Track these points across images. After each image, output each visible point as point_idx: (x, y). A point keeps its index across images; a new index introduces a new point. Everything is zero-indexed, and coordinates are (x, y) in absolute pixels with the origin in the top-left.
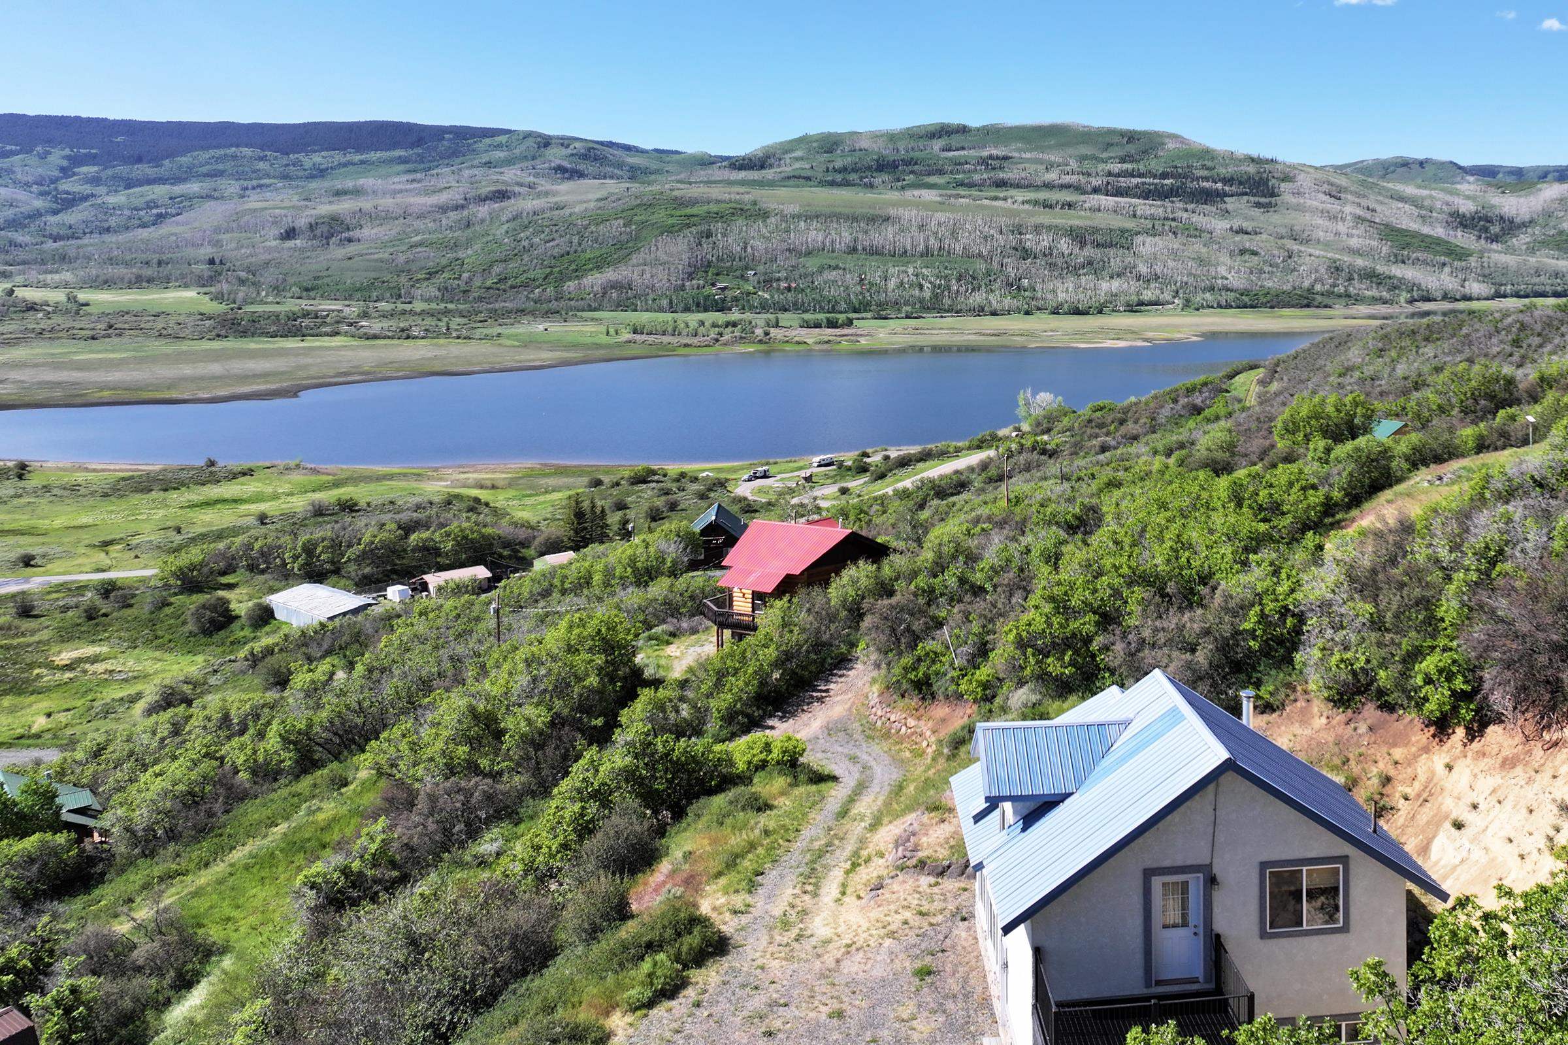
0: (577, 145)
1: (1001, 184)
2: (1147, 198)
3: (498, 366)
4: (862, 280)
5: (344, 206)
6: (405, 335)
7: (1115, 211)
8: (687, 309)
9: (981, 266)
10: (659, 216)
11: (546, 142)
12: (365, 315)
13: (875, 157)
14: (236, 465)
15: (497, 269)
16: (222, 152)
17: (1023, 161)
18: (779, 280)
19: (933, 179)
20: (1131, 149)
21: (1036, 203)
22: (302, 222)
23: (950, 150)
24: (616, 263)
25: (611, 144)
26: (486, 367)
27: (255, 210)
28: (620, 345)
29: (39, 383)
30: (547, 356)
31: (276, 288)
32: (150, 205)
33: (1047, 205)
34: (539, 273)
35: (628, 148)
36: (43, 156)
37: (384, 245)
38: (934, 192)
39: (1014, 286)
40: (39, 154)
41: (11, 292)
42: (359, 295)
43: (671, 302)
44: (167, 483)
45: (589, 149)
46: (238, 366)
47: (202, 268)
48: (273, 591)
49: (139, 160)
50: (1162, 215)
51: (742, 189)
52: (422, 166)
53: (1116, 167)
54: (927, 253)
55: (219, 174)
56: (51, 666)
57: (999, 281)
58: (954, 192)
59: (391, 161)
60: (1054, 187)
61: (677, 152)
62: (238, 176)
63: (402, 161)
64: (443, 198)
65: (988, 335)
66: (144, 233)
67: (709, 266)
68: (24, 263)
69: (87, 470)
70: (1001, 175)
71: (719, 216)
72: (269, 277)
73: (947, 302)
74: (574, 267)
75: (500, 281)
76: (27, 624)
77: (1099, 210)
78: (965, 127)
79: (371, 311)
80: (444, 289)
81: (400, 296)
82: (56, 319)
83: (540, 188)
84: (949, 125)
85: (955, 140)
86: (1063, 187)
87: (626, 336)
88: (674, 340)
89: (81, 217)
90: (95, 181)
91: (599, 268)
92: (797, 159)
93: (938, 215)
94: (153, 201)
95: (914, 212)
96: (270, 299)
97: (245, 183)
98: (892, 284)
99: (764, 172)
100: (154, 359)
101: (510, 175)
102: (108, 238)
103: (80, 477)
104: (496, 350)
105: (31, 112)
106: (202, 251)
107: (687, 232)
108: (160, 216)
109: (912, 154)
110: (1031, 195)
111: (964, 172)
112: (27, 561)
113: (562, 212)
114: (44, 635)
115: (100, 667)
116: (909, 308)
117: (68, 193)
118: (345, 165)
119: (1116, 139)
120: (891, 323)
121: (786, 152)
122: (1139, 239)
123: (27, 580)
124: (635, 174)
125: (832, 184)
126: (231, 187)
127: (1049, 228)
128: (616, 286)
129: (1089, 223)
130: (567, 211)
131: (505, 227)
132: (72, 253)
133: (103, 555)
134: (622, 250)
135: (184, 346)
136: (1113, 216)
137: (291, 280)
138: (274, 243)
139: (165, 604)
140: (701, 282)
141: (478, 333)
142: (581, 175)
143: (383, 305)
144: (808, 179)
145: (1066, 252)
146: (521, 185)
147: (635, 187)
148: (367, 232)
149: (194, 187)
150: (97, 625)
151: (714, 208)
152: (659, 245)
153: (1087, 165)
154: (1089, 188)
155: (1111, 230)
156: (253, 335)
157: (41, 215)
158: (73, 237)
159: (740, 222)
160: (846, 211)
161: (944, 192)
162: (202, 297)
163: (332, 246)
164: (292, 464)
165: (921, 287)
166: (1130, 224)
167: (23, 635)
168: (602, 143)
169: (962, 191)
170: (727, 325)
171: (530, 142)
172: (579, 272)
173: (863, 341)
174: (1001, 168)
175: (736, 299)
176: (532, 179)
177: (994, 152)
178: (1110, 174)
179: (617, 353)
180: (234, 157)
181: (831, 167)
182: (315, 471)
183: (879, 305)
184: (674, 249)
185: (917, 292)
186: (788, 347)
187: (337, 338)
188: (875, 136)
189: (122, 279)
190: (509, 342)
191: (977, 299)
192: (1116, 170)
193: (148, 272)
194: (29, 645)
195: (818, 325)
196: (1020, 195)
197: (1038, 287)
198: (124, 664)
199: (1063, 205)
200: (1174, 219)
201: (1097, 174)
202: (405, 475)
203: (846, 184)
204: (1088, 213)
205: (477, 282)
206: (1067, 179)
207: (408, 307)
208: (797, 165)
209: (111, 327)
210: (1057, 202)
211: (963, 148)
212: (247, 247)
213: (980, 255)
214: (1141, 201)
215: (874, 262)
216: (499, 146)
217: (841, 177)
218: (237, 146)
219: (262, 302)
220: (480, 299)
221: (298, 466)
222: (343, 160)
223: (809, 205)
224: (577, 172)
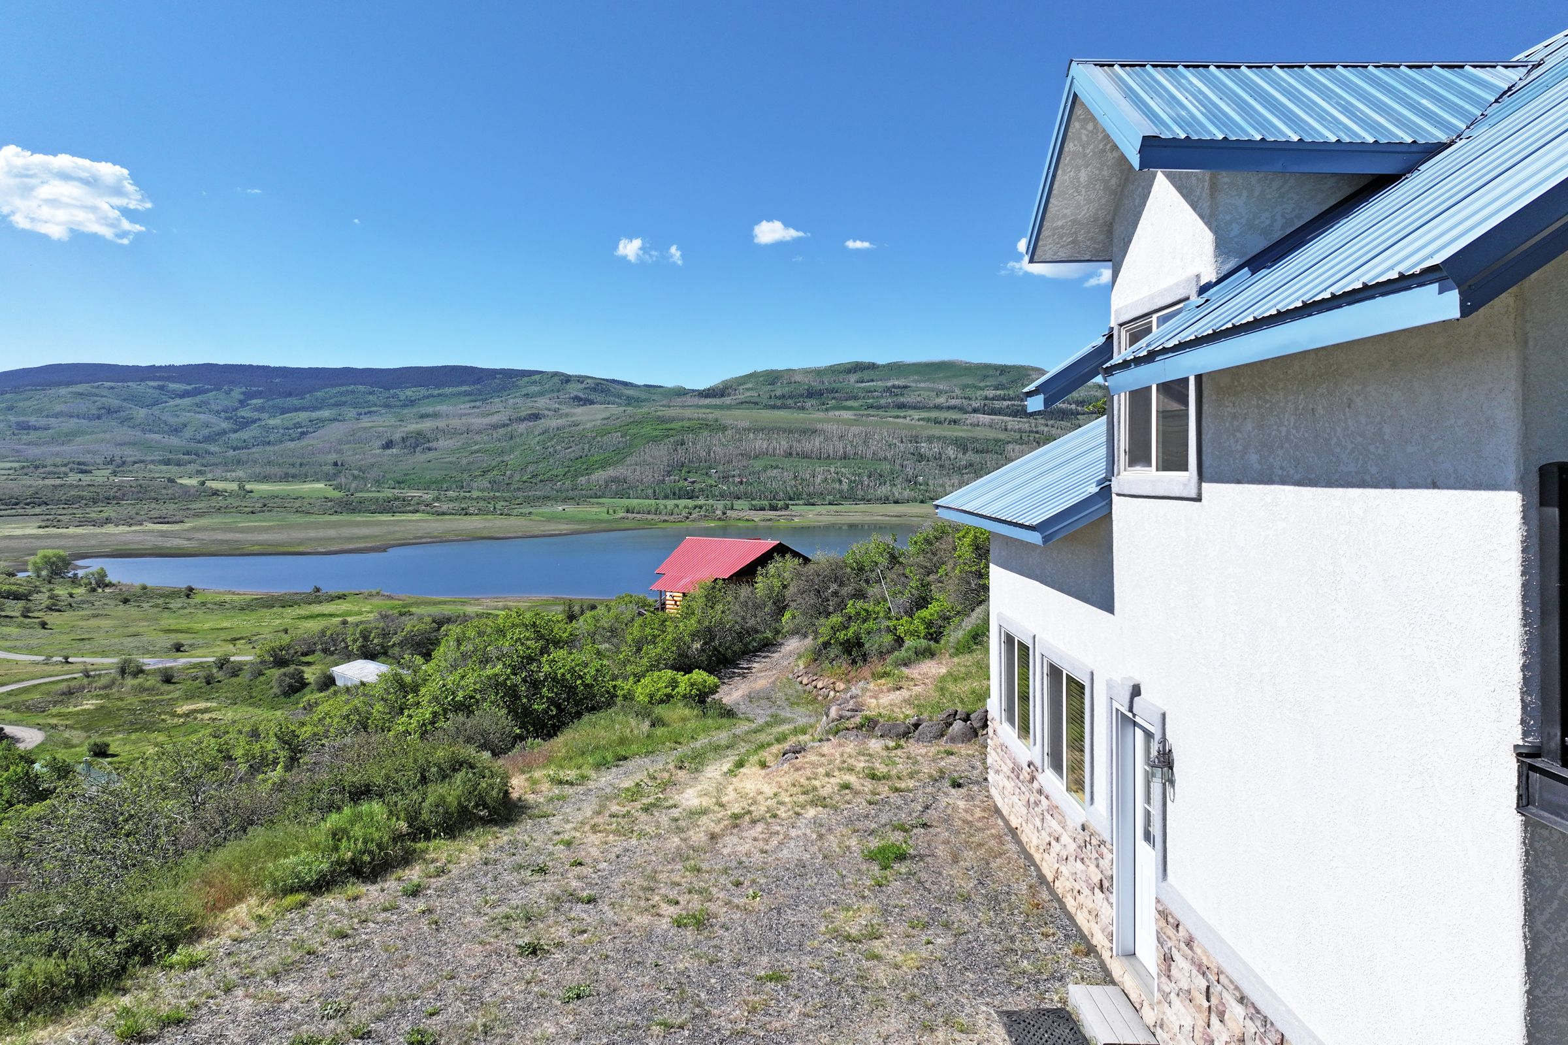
0: (589, 381)
1: (902, 406)
2: (1015, 416)
3: (528, 534)
4: (796, 477)
5: (427, 425)
6: (464, 512)
7: (991, 426)
8: (666, 497)
9: (886, 467)
10: (647, 430)
11: (567, 379)
12: (438, 499)
13: (806, 387)
14: (334, 592)
15: (531, 468)
16: (344, 389)
17: (918, 389)
18: (734, 476)
19: (850, 403)
20: (1003, 379)
21: (928, 420)
22: (397, 436)
23: (862, 382)
24: (614, 464)
25: (613, 381)
26: (520, 534)
27: (365, 428)
28: (616, 520)
29: (214, 541)
30: (564, 528)
31: (377, 481)
32: (297, 425)
33: (937, 422)
34: (561, 471)
35: (625, 384)
36: (228, 393)
37: (453, 452)
38: (851, 412)
39: (912, 481)
40: (225, 392)
41: (203, 483)
42: (434, 486)
43: (655, 492)
44: (286, 602)
45: (597, 384)
46: (346, 532)
47: (331, 469)
48: (337, 665)
49: (290, 395)
50: (1028, 429)
51: (708, 411)
52: (481, 397)
53: (991, 393)
54: (845, 457)
55: (344, 404)
56: (174, 715)
57: (900, 479)
58: (866, 413)
59: (459, 394)
60: (942, 408)
61: (660, 387)
62: (355, 405)
63: (466, 394)
64: (494, 419)
65: (892, 516)
66: (292, 445)
67: (683, 466)
68: (214, 464)
69: (234, 593)
70: (902, 399)
71: (690, 430)
72: (373, 474)
73: (860, 493)
74: (585, 466)
75: (533, 476)
76: (166, 687)
77: (978, 425)
78: (874, 364)
79: (442, 497)
80: (493, 482)
81: (462, 487)
82: (230, 500)
83: (561, 412)
84: (862, 363)
85: (866, 375)
86: (949, 408)
87: (621, 514)
88: (656, 517)
89: (252, 434)
90: (261, 409)
91: (603, 467)
92: (748, 389)
93: (853, 428)
94: (298, 423)
95: (835, 427)
96: (374, 489)
97: (360, 410)
98: (818, 480)
99: (723, 399)
100: (290, 526)
101: (542, 402)
102: (268, 448)
103: (228, 598)
104: (527, 523)
105: (221, 363)
106: (330, 457)
107: (667, 441)
108: (303, 433)
109: (834, 385)
110: (925, 415)
111: (873, 398)
112: (178, 648)
113: (577, 428)
114: (176, 695)
115: (207, 716)
116: (831, 497)
117: (243, 418)
118: (428, 397)
119: (991, 372)
120: (818, 508)
121: (741, 385)
122: (1010, 447)
123: (175, 660)
124: (630, 401)
125: (774, 407)
126: (351, 413)
127: (939, 438)
128: (615, 480)
129: (970, 434)
130: (581, 427)
131: (537, 439)
132: (244, 458)
133: (231, 646)
134: (620, 454)
135: (312, 519)
136: (990, 430)
137: (388, 476)
138: (378, 451)
139: (261, 674)
140: (677, 478)
141: (515, 512)
142: (592, 403)
143: (451, 493)
144: (756, 403)
145: (952, 457)
146: (549, 410)
147: (630, 410)
148: (442, 443)
149: (326, 413)
150: (212, 688)
151: (686, 424)
152: (647, 450)
153: (968, 392)
154: (970, 409)
155: (987, 440)
156: (360, 512)
157: (226, 433)
158: (247, 448)
159: (706, 433)
160: (784, 425)
161: (858, 412)
162: (328, 487)
163: (417, 453)
164: (374, 592)
165: (840, 482)
166: (1002, 436)
167: (162, 694)
168: (607, 380)
169: (871, 412)
170: (695, 507)
171: (556, 380)
172: (589, 470)
173: (796, 519)
174: (902, 395)
175: (701, 490)
176: (557, 406)
177: (896, 383)
178: (986, 398)
179: (615, 526)
180: (353, 392)
181: (773, 395)
182: (390, 597)
183: (809, 495)
184: (657, 454)
185: (837, 486)
186: (740, 524)
187: (418, 514)
188: (806, 372)
189: (276, 475)
190: (537, 518)
191: (883, 491)
192: (991, 395)
193: (292, 471)
194: (163, 701)
195: (762, 509)
196: (916, 415)
197: (931, 482)
198: (225, 715)
199: (950, 422)
200: (1037, 432)
201: (977, 398)
202: (454, 602)
203: (784, 407)
204: (970, 427)
205: (517, 477)
206: (953, 402)
207: (468, 495)
208: (748, 394)
209: (265, 506)
210: (945, 419)
211: (872, 381)
212: (360, 454)
213: (885, 458)
214: (1011, 418)
215: (805, 463)
216: (535, 383)
217: (780, 402)
218: (355, 384)
219: (368, 491)
220: (519, 489)
221: (378, 593)
222: (426, 394)
223: (756, 421)
224: (589, 400)
